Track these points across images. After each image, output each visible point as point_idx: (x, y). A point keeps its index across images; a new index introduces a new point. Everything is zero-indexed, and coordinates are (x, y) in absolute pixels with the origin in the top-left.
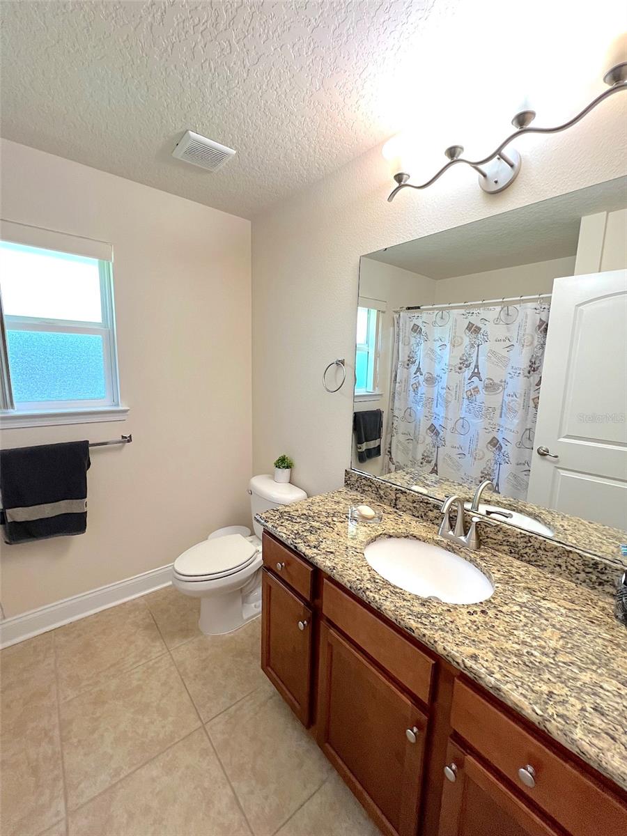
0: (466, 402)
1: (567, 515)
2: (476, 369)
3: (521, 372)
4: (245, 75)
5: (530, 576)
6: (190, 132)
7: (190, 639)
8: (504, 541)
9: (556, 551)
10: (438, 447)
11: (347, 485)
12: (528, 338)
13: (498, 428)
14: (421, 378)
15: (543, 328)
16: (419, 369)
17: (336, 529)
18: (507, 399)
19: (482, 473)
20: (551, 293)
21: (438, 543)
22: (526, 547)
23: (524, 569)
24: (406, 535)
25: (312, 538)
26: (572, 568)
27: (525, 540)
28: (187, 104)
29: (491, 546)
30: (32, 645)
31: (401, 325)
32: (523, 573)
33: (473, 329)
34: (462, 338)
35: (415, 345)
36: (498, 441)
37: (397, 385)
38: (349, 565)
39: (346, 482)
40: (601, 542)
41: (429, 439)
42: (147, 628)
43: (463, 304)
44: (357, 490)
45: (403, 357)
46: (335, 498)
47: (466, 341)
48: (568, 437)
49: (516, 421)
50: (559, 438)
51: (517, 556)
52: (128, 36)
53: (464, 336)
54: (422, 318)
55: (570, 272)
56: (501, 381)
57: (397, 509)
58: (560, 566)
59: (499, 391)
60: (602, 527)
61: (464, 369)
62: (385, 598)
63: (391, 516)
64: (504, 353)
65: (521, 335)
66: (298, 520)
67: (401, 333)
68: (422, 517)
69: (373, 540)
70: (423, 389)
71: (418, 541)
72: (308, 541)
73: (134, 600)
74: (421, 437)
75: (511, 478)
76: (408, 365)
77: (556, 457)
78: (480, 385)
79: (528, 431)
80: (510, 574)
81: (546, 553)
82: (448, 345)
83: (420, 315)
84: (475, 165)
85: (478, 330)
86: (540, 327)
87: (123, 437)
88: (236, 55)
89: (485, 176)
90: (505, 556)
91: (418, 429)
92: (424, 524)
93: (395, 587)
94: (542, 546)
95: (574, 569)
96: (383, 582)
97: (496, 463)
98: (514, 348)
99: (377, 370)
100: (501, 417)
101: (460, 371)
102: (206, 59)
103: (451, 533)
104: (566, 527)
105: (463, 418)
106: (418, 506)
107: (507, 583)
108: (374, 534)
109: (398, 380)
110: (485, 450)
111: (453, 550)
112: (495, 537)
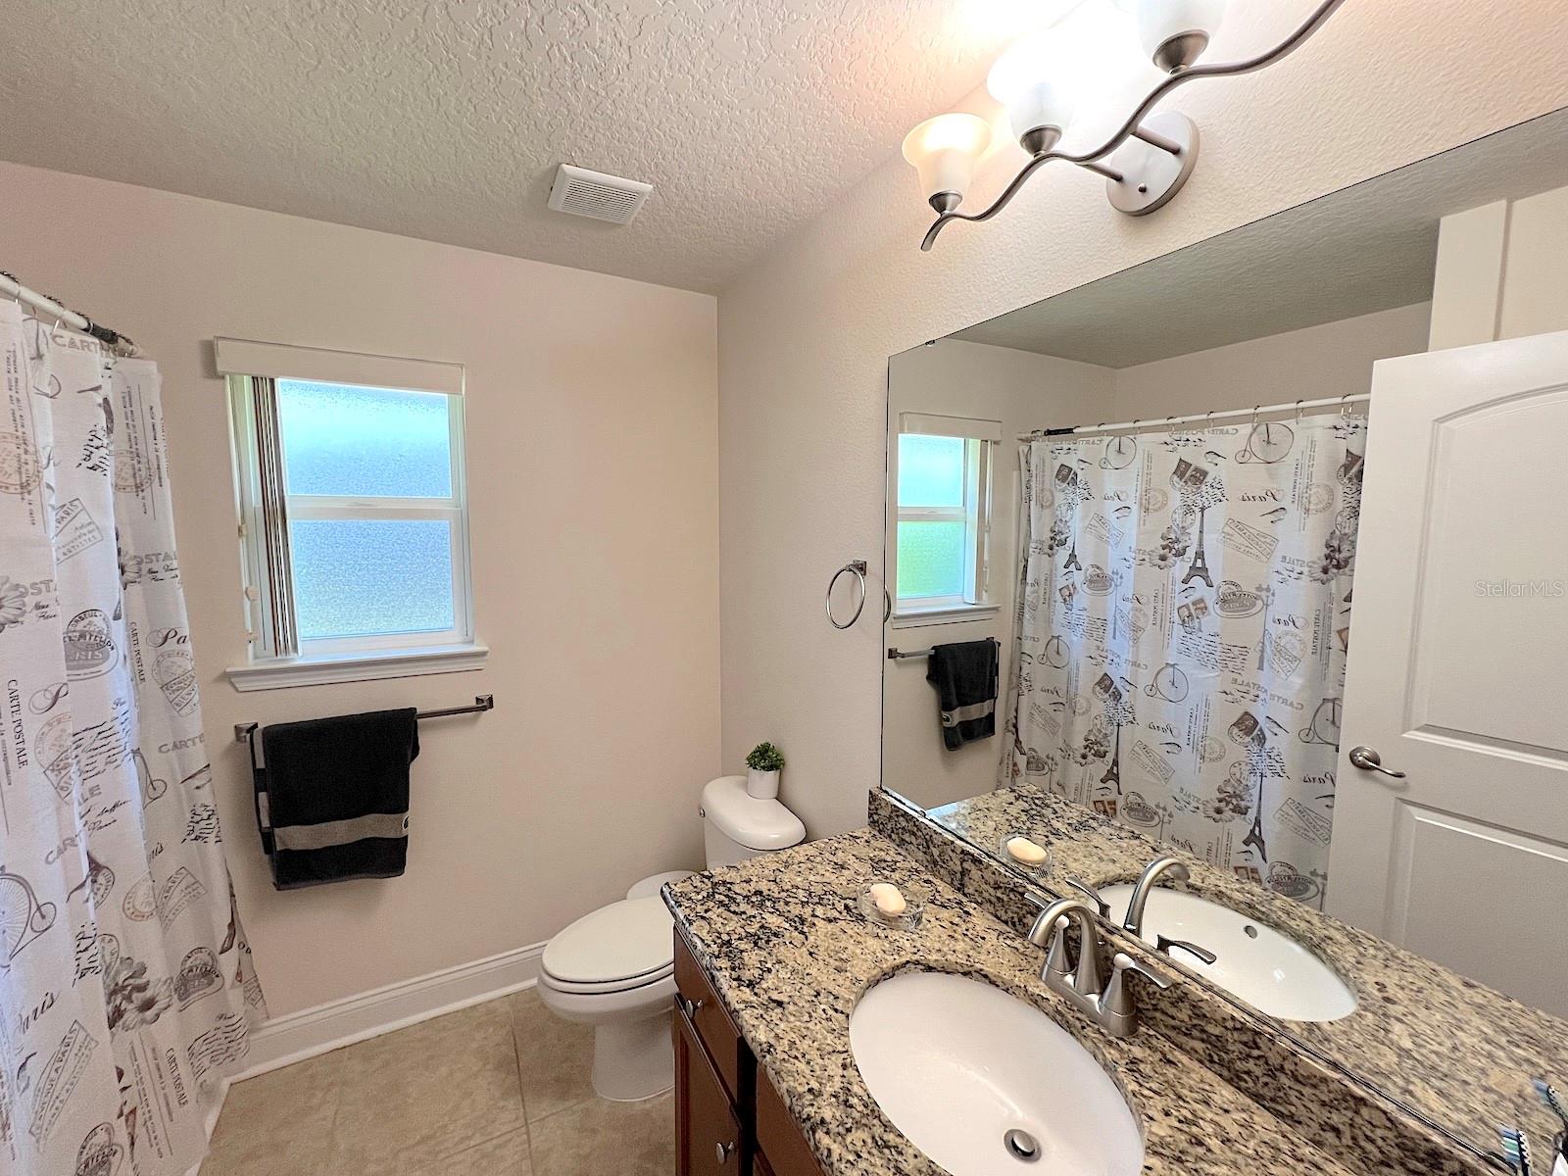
0: (1178, 631)
1: (1401, 954)
2: (1199, 561)
3: (1306, 570)
4: (626, 57)
5: (1252, 1144)
6: (564, 166)
7: (567, 1104)
8: (1194, 1026)
9: (1323, 1087)
10: (1119, 725)
11: (873, 823)
12: (1318, 494)
13: (1254, 692)
14: (1078, 577)
15: (1353, 468)
16: (1073, 556)
17: (811, 938)
18: (1275, 630)
19: (1220, 790)
20: (1369, 391)
21: (1036, 1001)
22: (1249, 1056)
23: (1237, 1116)
24: (966, 969)
25: (752, 957)
26: (1369, 1147)
27: (1245, 1039)
28: (545, 123)
29: (1164, 1030)
30: (310, 1072)
31: (1033, 468)
32: (1233, 1131)
33: (1190, 474)
34: (1165, 494)
35: (1064, 508)
36: (1256, 723)
37: (1029, 589)
38: (804, 1045)
39: (870, 815)
40: (1490, 1056)
41: (1100, 705)
42: (499, 1067)
43: (1164, 421)
44: (890, 836)
45: (1040, 531)
46: (840, 853)
47: (1176, 499)
48: (1428, 728)
49: (1297, 681)
50: (1403, 733)
51: (1225, 1073)
52: (416, 30)
53: (1168, 488)
54: (1073, 453)
55: (1417, 342)
56: (1259, 589)
57: (965, 895)
58: (1336, 1131)
59: (1253, 611)
60: (1501, 1003)
61: (1171, 559)
62: (851, 1158)
63: (945, 914)
64: (1262, 524)
65: (1300, 488)
66: (743, 907)
67: (1033, 484)
68: (1014, 924)
69: (889, 974)
70: (1083, 598)
71: (992, 987)
72: (743, 966)
73: (491, 1001)
74: (1081, 704)
75: (1291, 812)
76: (1051, 548)
77: (1400, 776)
78: (1210, 596)
79: (1330, 705)
80: (1194, 1129)
81: (1298, 1087)
82: (1135, 508)
83: (1072, 446)
84: (1087, 161)
85: (1200, 476)
86: (1347, 468)
87: (477, 699)
88: (600, 28)
89: (1119, 179)
90: (1196, 1065)
91: (1074, 683)
92: (1017, 943)
93: (887, 1126)
94: (1288, 1066)
95: (1376, 1151)
96: (866, 1106)
97: (1253, 772)
98: (1287, 517)
99: (986, 558)
100: (1261, 668)
101: (1162, 563)
102: (552, 45)
103: (1069, 979)
104: (1391, 992)
105: (1173, 666)
106: (1006, 899)
107: (1179, 1160)
108: (891, 961)
109: (1030, 579)
110: (1226, 741)
111: (1068, 1027)
112: (1172, 1011)
